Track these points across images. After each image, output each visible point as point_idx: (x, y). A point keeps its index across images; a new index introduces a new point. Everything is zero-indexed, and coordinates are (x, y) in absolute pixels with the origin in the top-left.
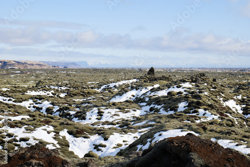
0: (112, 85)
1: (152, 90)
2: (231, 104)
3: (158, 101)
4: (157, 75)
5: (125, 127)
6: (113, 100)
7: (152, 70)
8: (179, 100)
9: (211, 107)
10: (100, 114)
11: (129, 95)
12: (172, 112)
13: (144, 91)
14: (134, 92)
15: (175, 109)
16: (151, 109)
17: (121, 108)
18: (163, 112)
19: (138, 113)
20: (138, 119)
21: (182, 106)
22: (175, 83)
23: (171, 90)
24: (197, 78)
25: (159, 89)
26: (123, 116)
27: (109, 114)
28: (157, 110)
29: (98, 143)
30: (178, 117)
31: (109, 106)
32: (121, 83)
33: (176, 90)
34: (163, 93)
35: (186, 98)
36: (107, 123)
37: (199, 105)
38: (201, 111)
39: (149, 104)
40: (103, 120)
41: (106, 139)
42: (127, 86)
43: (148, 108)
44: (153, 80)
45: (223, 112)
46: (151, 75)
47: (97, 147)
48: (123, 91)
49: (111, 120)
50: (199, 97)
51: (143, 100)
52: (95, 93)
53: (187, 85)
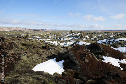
0: (64, 33)
1: (73, 34)
2: (87, 37)
3: (74, 36)
4: (72, 32)
5: (69, 41)
6: (65, 36)
7: (71, 31)
8: (78, 36)
9: (85, 37)
10: (64, 39)
12: (77, 38)
13: (71, 35)
14: (69, 35)
15: (78, 38)
16: (73, 38)
17: (68, 37)
18: (75, 38)
19: (71, 39)
20: (71, 40)
21: (79, 37)
22: (77, 33)
23: (76, 34)
24: (81, 32)
25: (74, 34)
26: (68, 39)
29: (65, 44)
31: (65, 37)
32: (66, 33)
33: (77, 34)
34: (75, 35)
35: (80, 36)
37: (82, 37)
38: (83, 38)
39: (72, 37)
40: (65, 40)
41: (66, 43)
43: (72, 38)
44: (72, 33)
45: (87, 38)
46: (71, 32)
47: (65, 45)
48: (67, 35)
50: (82, 36)
51: (71, 36)
52: (61, 35)
53: (79, 33)
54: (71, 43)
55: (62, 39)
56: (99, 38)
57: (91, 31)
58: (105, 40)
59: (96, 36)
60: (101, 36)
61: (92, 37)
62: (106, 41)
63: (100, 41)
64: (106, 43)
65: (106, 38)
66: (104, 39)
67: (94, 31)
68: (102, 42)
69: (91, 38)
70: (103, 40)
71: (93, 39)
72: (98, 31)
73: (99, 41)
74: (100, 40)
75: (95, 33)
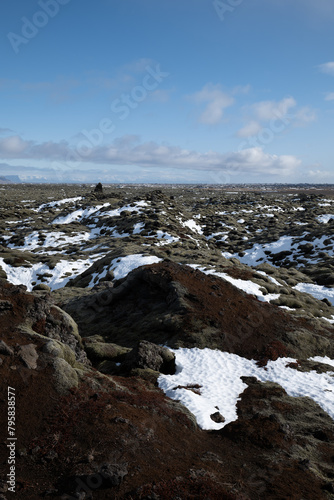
0: (52, 204)
1: (102, 210)
2: (191, 224)
3: (110, 222)
4: (106, 193)
5: (73, 253)
6: (56, 222)
7: (99, 187)
8: (135, 221)
9: (170, 228)
10: (42, 238)
11: (76, 215)
12: (127, 235)
13: (92, 211)
14: (80, 212)
15: (130, 231)
16: (102, 232)
17: (68, 230)
18: (116, 235)
19: (87, 237)
20: (88, 244)
21: (138, 227)
22: (129, 201)
23: (124, 209)
24: (154, 195)
25: (110, 208)
26: (69, 240)
27: (53, 239)
28: (110, 233)
29: (42, 272)
30: (134, 239)
31: (52, 229)
32: (63, 201)
33: (131, 209)
34: (116, 213)
35: (142, 218)
36: (51, 249)
37: (157, 226)
38: (160, 232)
39: (99, 225)
40: (46, 246)
41: (52, 268)
42: (71, 204)
43: (98, 230)
44: (102, 198)
45: (184, 233)
46: (98, 193)
47: (41, 277)
48: (67, 211)
49: (55, 245)
50: (156, 217)
51: (92, 222)
52: (33, 214)
53: (142, 203)
54: (80, 266)
55: (31, 243)
56: (258, 231)
57: (228, 187)
58: (282, 244)
59: (243, 216)
60: (272, 221)
61: (218, 225)
62: (288, 248)
63: (257, 246)
64: (291, 258)
65: (291, 231)
66: (282, 234)
67: (241, 186)
68: (267, 253)
69: (215, 230)
70: (275, 240)
71: (221, 236)
72: (266, 186)
73: (252, 246)
74: (258, 240)
75: (246, 197)
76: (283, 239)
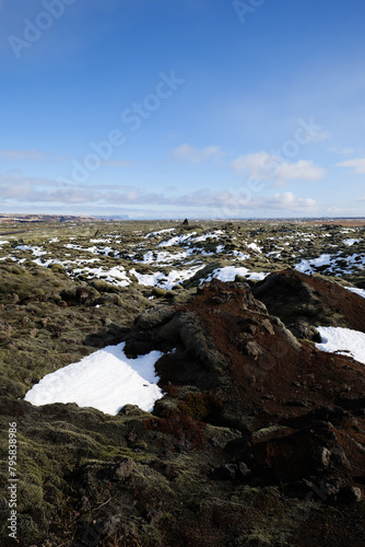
0: (155, 233)
1: (192, 237)
2: (253, 246)
3: (199, 245)
4: (190, 225)
5: (178, 265)
6: (161, 245)
7: (186, 221)
8: (217, 244)
9: (242, 248)
10: (155, 256)
11: (174, 241)
12: (212, 254)
13: (185, 237)
14: (177, 238)
15: (214, 251)
16: (194, 251)
17: (171, 250)
18: (204, 254)
19: (185, 255)
20: (187, 260)
21: (219, 248)
22: (210, 230)
23: (207, 236)
24: (227, 226)
25: (197, 236)
26: (173, 257)
27: (162, 256)
28: (200, 252)
29: (160, 278)
30: (220, 256)
31: (161, 249)
32: (162, 231)
33: (212, 236)
34: (202, 239)
35: (221, 242)
36: (162, 263)
37: (233, 247)
38: (235, 252)
39: (191, 247)
40: (158, 260)
41: (167, 275)
42: (168, 233)
43: (191, 250)
44: (189, 229)
45: (250, 251)
46: (185, 226)
47: (160, 281)
48: (166, 239)
49: (164, 261)
50: (230, 241)
51: (186, 245)
52: (144, 240)
53: (219, 232)
54: (187, 275)
55: (148, 259)
56: (301, 251)
57: (270, 220)
58: (323, 259)
59: (288, 240)
60: (309, 243)
61: (272, 247)
62: (328, 263)
63: (304, 261)
64: (330, 270)
65: (329, 251)
66: (322, 253)
67: (280, 220)
68: (312, 266)
69: (270, 250)
70: (317, 257)
71: (275, 255)
72: (297, 219)
73: (300, 261)
74: (304, 257)
75: (285, 228)
76: (323, 256)
